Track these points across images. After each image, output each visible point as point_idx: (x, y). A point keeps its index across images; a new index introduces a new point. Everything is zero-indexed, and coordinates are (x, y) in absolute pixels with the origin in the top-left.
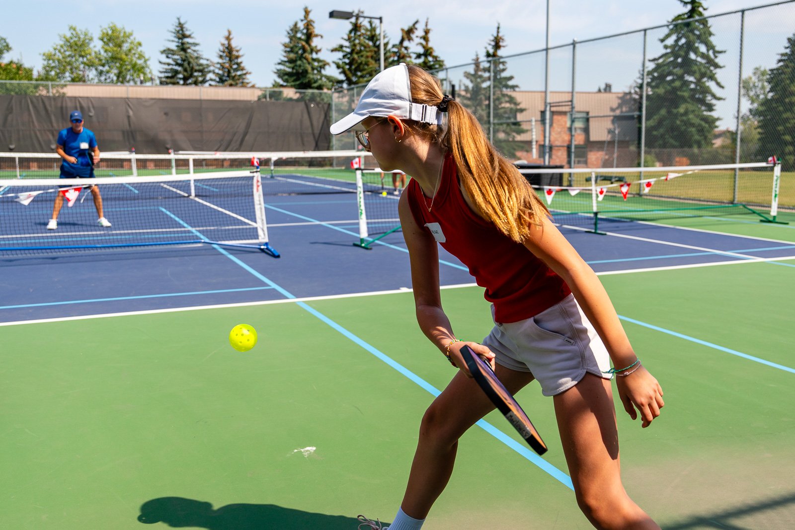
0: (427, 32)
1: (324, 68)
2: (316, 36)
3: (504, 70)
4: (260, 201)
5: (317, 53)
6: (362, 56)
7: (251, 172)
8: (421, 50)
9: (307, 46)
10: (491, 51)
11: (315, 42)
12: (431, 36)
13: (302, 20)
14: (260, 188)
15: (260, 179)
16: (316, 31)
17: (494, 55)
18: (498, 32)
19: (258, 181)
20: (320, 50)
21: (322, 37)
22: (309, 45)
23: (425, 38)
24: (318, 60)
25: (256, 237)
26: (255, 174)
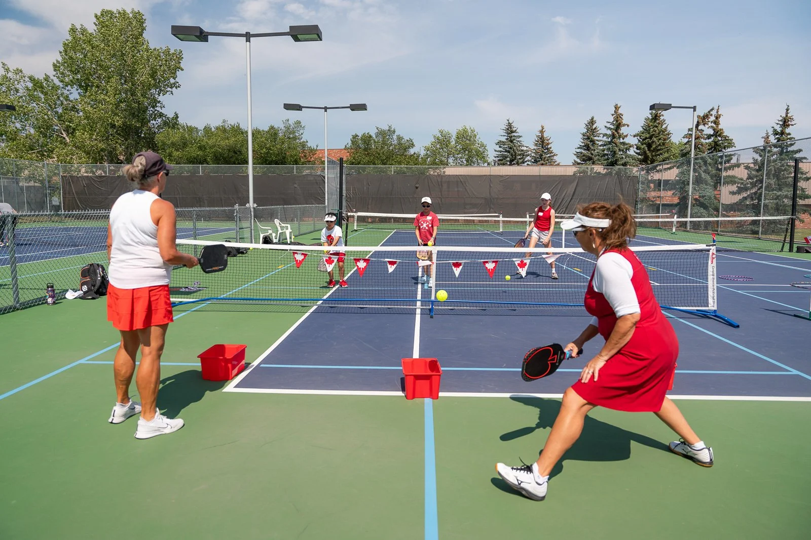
0: (717, 117)
1: (629, 149)
2: (624, 125)
3: (792, 145)
4: (713, 272)
5: (623, 139)
6: (660, 139)
7: (707, 246)
8: (711, 132)
9: (616, 133)
10: (779, 129)
11: (623, 130)
12: (721, 120)
13: (613, 115)
14: (715, 260)
15: (715, 252)
16: (624, 122)
17: (782, 133)
18: (787, 113)
19: (713, 254)
20: (626, 136)
21: (628, 126)
22: (618, 133)
23: (716, 122)
24: (624, 144)
25: (705, 304)
26: (711, 247)
